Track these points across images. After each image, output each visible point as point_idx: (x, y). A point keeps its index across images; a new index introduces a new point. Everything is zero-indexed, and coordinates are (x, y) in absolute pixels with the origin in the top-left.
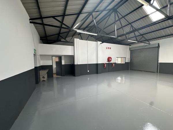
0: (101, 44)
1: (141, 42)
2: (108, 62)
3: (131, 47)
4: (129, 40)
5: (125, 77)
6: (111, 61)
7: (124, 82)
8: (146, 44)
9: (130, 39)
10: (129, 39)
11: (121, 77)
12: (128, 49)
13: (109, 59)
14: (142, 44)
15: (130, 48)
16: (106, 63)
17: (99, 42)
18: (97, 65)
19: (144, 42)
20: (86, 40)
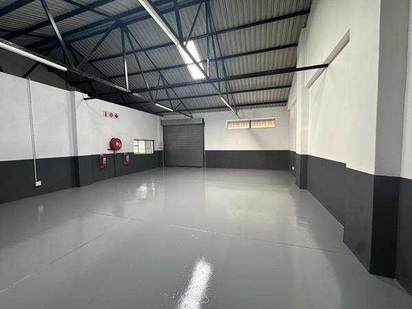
1: (180, 111)
2: (112, 152)
3: (163, 118)
6: (119, 148)
8: (187, 117)
9: (161, 102)
10: (158, 101)
12: (159, 123)
13: (114, 144)
14: (182, 117)
15: (162, 122)
16: (104, 154)
17: (79, 95)
19: (184, 112)
20: (24, 77)
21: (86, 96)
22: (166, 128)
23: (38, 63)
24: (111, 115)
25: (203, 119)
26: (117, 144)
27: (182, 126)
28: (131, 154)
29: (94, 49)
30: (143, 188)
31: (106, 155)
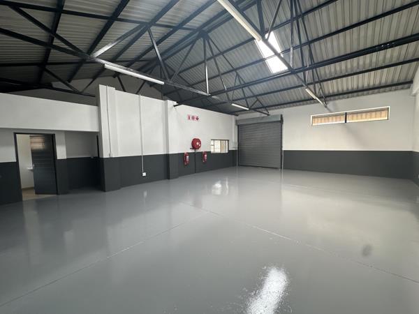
0: (175, 106)
1: (255, 110)
2: (193, 151)
3: (238, 118)
4: (233, 105)
5: (229, 181)
6: (199, 147)
7: (227, 192)
8: (263, 115)
9: (236, 102)
10: (234, 101)
11: (221, 183)
12: (234, 123)
13: (195, 143)
14: (257, 115)
15: (236, 121)
16: (188, 153)
17: (171, 103)
18: (167, 156)
19: (260, 110)
20: (137, 94)
21: (175, 103)
22: (240, 128)
23: (145, 81)
24: (193, 118)
25: (281, 116)
26: (198, 143)
27: (258, 124)
28: (209, 153)
29: (183, 61)
30: (218, 185)
31: (189, 154)
